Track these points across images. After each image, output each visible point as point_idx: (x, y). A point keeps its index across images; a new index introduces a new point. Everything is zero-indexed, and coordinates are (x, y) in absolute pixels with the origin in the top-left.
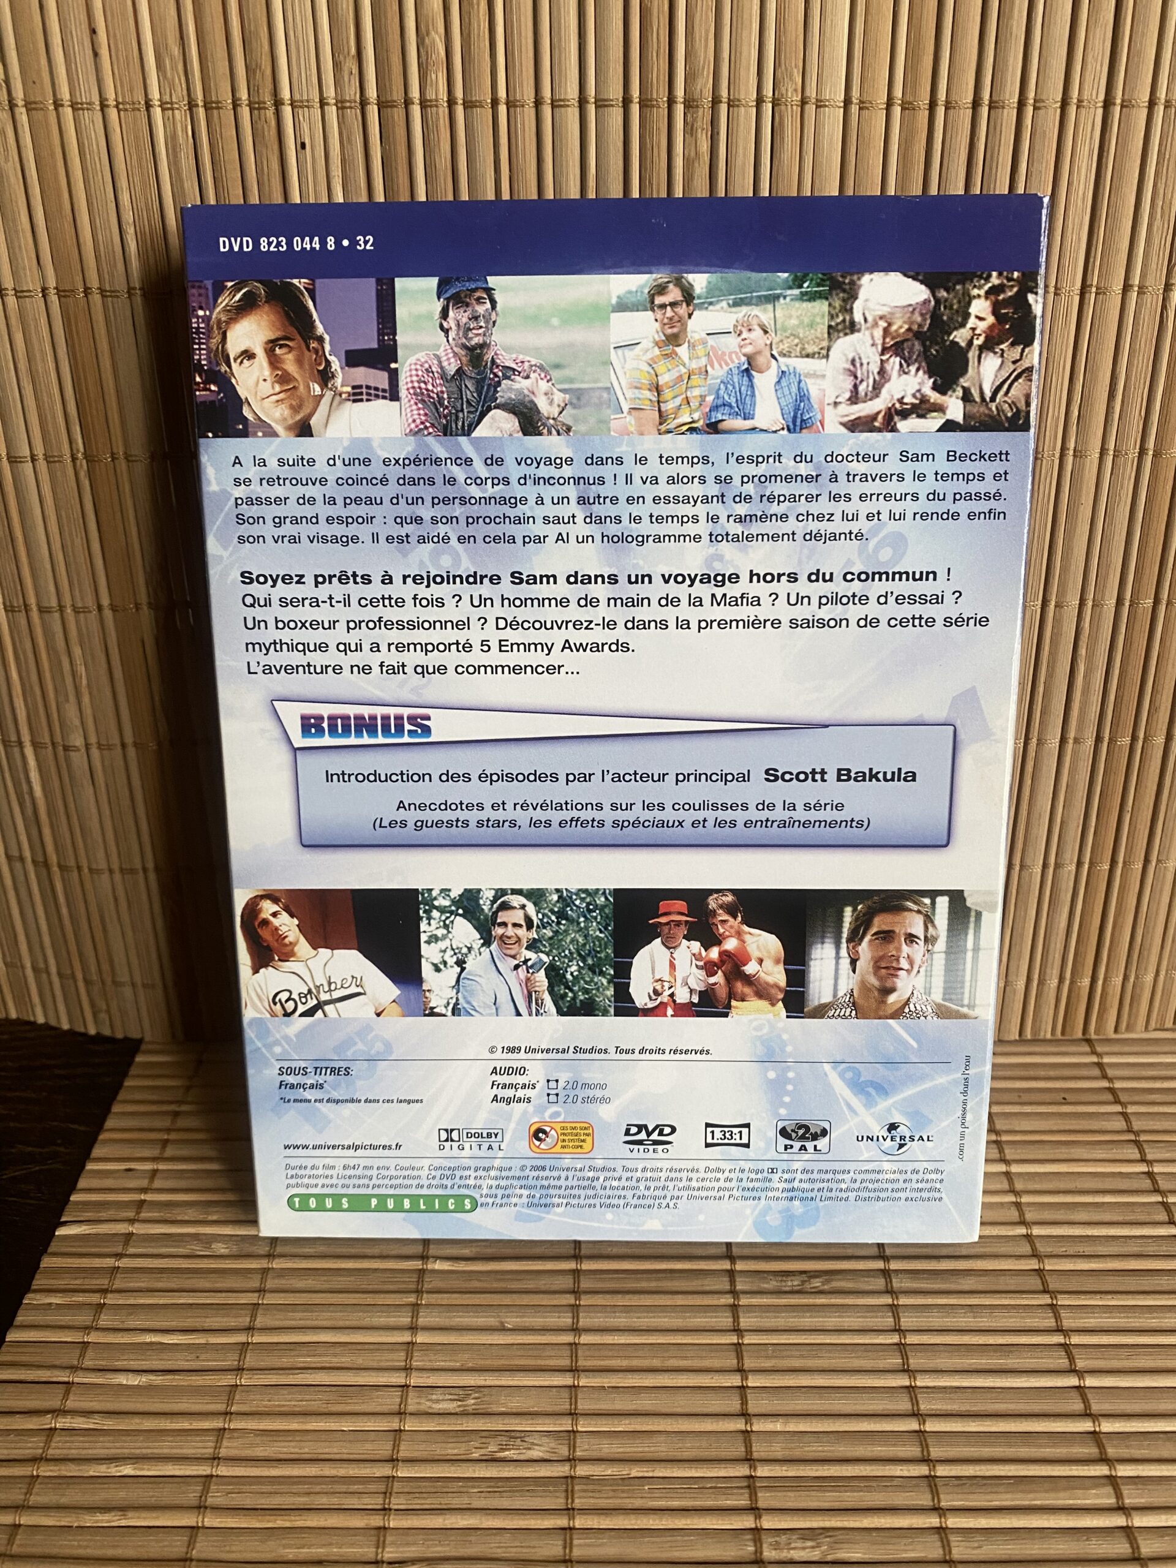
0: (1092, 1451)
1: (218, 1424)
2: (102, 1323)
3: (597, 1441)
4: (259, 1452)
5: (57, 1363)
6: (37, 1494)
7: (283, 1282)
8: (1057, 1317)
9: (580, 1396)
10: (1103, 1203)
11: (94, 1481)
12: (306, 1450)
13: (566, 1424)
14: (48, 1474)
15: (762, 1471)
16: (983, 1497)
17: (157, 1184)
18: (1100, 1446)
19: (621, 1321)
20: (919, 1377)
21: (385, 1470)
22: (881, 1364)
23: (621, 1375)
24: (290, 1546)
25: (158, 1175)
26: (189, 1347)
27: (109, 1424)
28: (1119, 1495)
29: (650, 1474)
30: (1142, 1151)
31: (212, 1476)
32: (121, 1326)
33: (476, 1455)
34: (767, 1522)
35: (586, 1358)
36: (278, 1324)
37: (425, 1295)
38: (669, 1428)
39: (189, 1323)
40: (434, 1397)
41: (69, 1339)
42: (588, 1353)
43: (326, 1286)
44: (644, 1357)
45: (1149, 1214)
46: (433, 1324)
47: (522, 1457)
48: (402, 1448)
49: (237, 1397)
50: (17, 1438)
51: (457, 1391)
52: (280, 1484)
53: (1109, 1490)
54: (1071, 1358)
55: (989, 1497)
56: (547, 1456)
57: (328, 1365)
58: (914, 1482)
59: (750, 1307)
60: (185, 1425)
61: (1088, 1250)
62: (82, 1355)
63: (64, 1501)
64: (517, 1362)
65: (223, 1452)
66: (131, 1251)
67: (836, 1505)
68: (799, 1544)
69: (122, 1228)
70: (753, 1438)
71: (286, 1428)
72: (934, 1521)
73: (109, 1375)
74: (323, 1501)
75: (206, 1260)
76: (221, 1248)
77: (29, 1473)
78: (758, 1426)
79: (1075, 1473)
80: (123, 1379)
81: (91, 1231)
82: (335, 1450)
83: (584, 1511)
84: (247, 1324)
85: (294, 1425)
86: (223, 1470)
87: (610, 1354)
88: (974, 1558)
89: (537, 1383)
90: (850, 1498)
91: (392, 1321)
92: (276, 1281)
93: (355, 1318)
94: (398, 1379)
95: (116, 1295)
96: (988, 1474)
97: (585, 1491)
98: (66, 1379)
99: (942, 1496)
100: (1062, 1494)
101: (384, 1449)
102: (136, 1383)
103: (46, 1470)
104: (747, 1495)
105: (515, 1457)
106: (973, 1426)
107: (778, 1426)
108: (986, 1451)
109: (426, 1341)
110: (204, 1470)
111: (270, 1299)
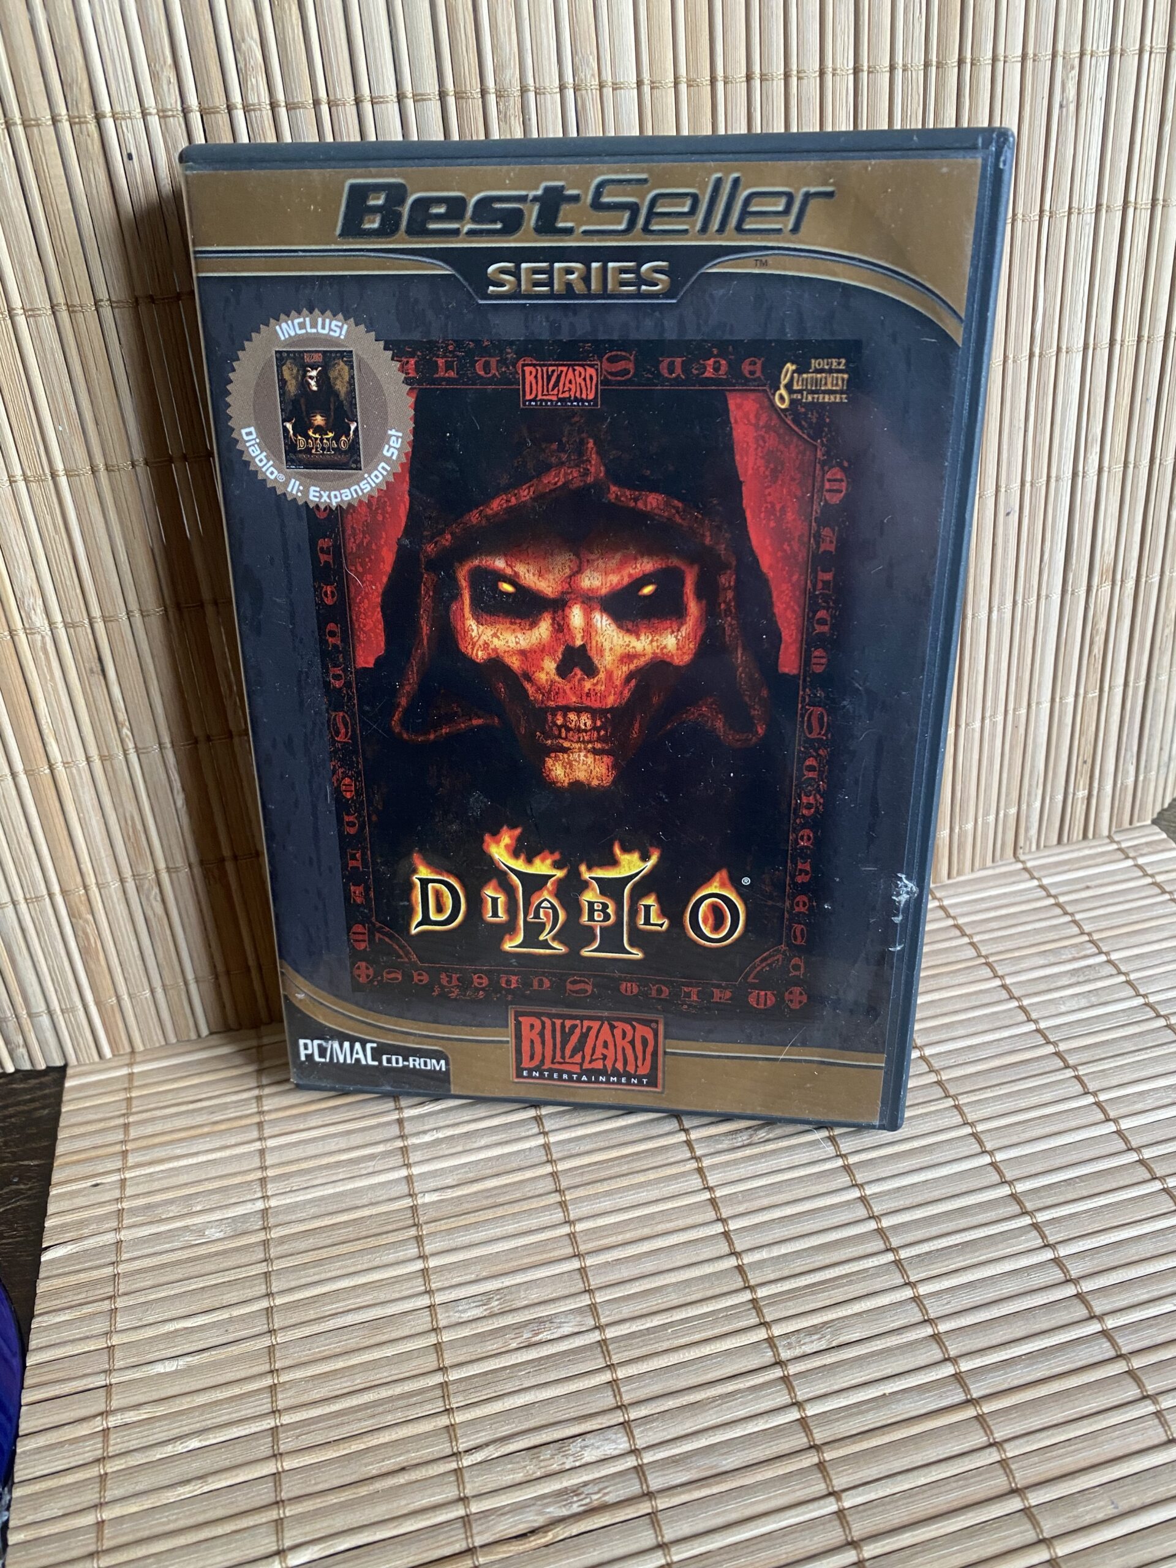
0: (1016, 1209)
1: (268, 1381)
2: (119, 1326)
3: (616, 1306)
4: (315, 1395)
5: (89, 1371)
6: (111, 1489)
7: (286, 1247)
8: (962, 1114)
9: (589, 1274)
10: (974, 1018)
11: (164, 1461)
12: (358, 1381)
13: (586, 1300)
14: (115, 1469)
15: (761, 1293)
16: (939, 1265)
17: (129, 1192)
18: (1019, 1203)
19: (606, 1204)
20: (866, 1187)
21: (438, 1378)
22: (834, 1185)
23: (620, 1248)
24: (372, 1464)
25: (128, 1183)
26: (214, 1325)
27: (161, 1410)
28: (1043, 1237)
29: (669, 1320)
30: (993, 970)
31: (277, 1427)
32: (140, 1324)
33: (514, 1345)
34: (777, 1330)
35: (584, 1242)
36: (293, 1284)
37: (424, 1227)
38: (674, 1280)
39: (207, 1304)
40: (460, 1308)
41: (92, 1348)
42: (585, 1238)
43: (329, 1242)
44: (636, 1229)
45: (1011, 1017)
46: (440, 1249)
47: (555, 1336)
48: (445, 1356)
49: (278, 1354)
50: (73, 1447)
51: (479, 1298)
52: (343, 1415)
53: (1035, 1233)
54: (980, 1142)
55: (947, 1263)
56: (576, 1330)
57: (353, 1307)
58: (885, 1268)
59: (713, 1167)
60: (236, 1390)
61: (972, 1057)
62: (111, 1358)
63: (140, 1487)
64: (525, 1261)
65: (281, 1405)
66: (125, 1256)
67: (828, 1302)
68: (807, 1340)
69: (110, 1238)
70: (746, 1268)
71: (333, 1368)
72: (908, 1293)
73: (145, 1368)
74: (389, 1419)
75: (204, 1247)
76: (213, 1233)
77: (97, 1474)
78: (747, 1259)
79: (1006, 1228)
80: (160, 1368)
81: (77, 1249)
82: (385, 1374)
83: (621, 1364)
84: (264, 1292)
85: (340, 1364)
86: (286, 1419)
87: (605, 1233)
88: (947, 1312)
89: (549, 1274)
90: (838, 1295)
91: (401, 1255)
92: (279, 1248)
93: (364, 1262)
94: (425, 1301)
95: (126, 1298)
96: (940, 1247)
97: (619, 1347)
98: (103, 1383)
99: (909, 1273)
100: (1000, 1246)
101: (431, 1362)
102: (174, 1368)
103: (111, 1467)
104: (755, 1314)
105: (549, 1337)
106: (919, 1214)
107: (764, 1254)
108: (934, 1231)
109: (438, 1264)
110: (269, 1423)
111: (277, 1265)
